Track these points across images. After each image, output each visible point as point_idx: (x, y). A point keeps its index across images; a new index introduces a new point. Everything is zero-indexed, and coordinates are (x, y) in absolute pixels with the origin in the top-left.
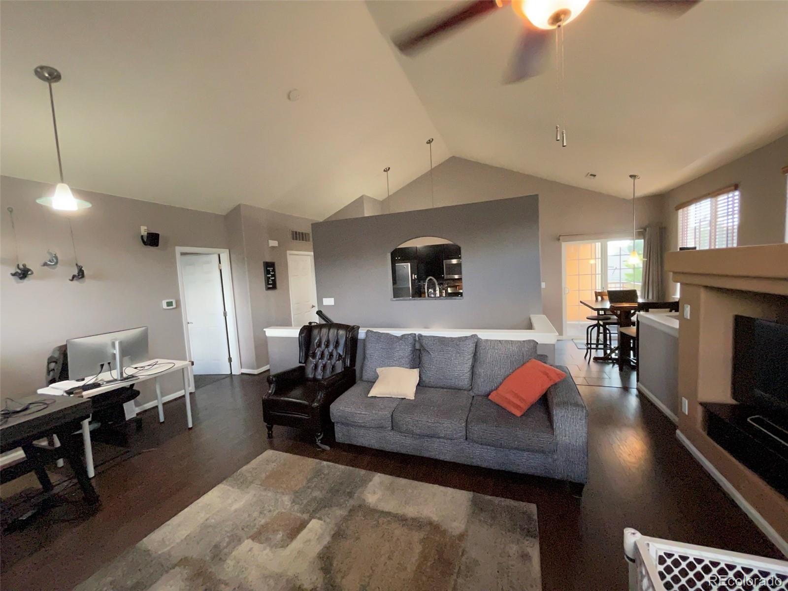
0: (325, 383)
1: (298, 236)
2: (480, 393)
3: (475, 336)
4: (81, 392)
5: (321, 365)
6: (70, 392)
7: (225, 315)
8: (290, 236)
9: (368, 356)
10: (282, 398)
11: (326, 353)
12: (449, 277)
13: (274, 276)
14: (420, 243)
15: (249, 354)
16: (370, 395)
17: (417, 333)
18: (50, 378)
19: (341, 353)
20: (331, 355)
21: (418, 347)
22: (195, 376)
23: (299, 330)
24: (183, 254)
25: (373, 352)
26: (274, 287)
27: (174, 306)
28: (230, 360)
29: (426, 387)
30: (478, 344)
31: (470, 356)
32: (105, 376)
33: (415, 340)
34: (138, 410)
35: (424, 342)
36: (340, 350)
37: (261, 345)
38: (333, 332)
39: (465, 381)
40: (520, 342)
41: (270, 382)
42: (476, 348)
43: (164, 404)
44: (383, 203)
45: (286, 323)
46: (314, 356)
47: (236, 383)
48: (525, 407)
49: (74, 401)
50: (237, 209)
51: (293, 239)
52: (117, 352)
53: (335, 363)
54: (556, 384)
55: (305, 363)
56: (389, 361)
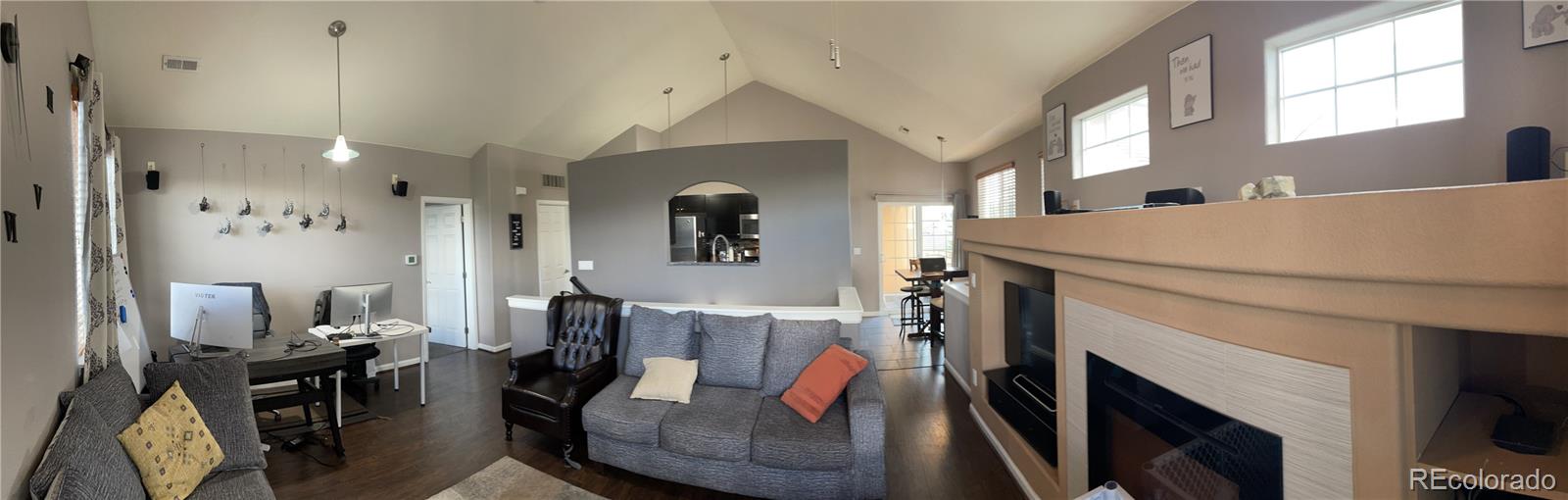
0: (578, 377)
1: (551, 181)
2: (771, 393)
3: (769, 314)
4: (337, 341)
5: (574, 350)
6: (330, 337)
7: (465, 276)
8: (540, 181)
9: (632, 342)
10: (525, 391)
11: (581, 334)
12: (747, 236)
13: (520, 231)
14: (710, 190)
15: (488, 327)
16: (632, 397)
17: (697, 310)
18: (317, 319)
19: (599, 336)
20: (586, 337)
21: (698, 330)
22: (430, 343)
23: (548, 302)
24: (427, 204)
25: (639, 335)
26: (520, 246)
27: (416, 262)
28: (467, 331)
29: (706, 385)
30: (772, 325)
31: (762, 343)
32: (356, 329)
33: (694, 320)
34: (376, 369)
35: (707, 322)
36: (598, 331)
37: (503, 317)
38: (589, 305)
39: (753, 377)
40: (820, 322)
41: (511, 367)
42: (770, 331)
43: (400, 369)
44: (662, 135)
45: (532, 291)
46: (565, 338)
47: (472, 360)
48: (821, 409)
49: (333, 349)
50: (483, 151)
51: (544, 184)
52: (366, 305)
53: (591, 349)
54: (857, 375)
55: (554, 346)
56: (659, 349)
